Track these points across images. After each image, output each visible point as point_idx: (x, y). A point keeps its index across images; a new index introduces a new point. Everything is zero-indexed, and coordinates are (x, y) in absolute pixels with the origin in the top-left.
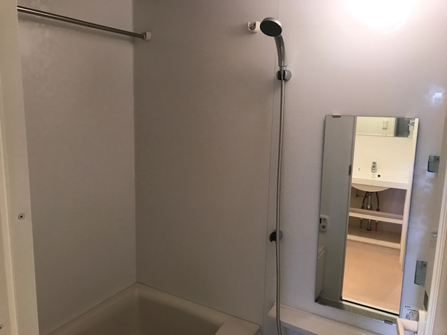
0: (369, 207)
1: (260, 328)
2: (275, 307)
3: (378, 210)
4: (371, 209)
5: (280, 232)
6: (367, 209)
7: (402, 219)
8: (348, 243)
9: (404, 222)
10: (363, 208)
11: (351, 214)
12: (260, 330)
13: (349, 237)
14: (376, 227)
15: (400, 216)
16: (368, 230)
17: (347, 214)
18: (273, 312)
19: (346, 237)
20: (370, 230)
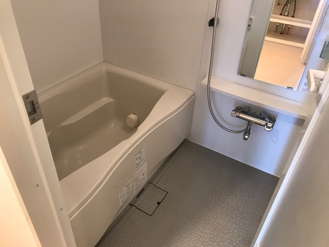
0: (286, 14)
1: (194, 93)
2: (207, 78)
3: (293, 17)
4: (287, 16)
5: (218, 19)
6: (285, 15)
7: (311, 24)
8: (265, 43)
9: (312, 27)
10: (281, 14)
11: (272, 20)
12: (194, 95)
13: (267, 38)
14: (288, 31)
15: (310, 22)
16: (281, 33)
17: (269, 19)
18: (205, 81)
19: (264, 38)
20: (283, 34)
